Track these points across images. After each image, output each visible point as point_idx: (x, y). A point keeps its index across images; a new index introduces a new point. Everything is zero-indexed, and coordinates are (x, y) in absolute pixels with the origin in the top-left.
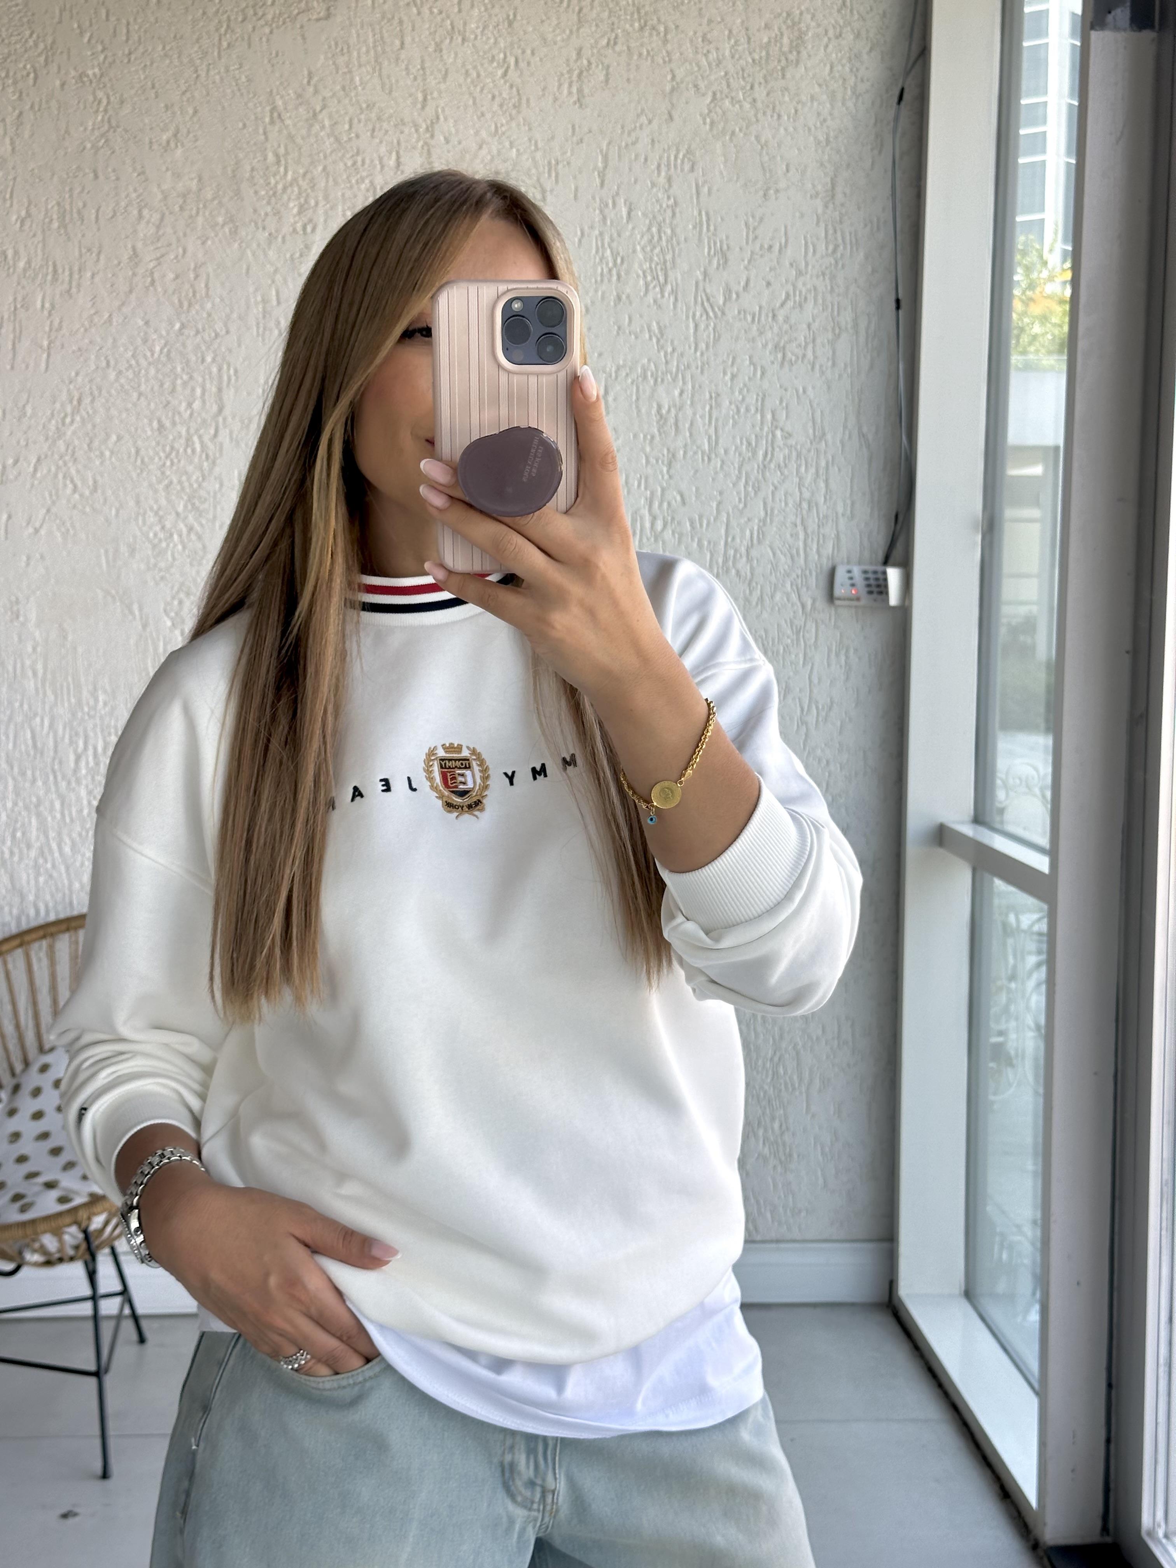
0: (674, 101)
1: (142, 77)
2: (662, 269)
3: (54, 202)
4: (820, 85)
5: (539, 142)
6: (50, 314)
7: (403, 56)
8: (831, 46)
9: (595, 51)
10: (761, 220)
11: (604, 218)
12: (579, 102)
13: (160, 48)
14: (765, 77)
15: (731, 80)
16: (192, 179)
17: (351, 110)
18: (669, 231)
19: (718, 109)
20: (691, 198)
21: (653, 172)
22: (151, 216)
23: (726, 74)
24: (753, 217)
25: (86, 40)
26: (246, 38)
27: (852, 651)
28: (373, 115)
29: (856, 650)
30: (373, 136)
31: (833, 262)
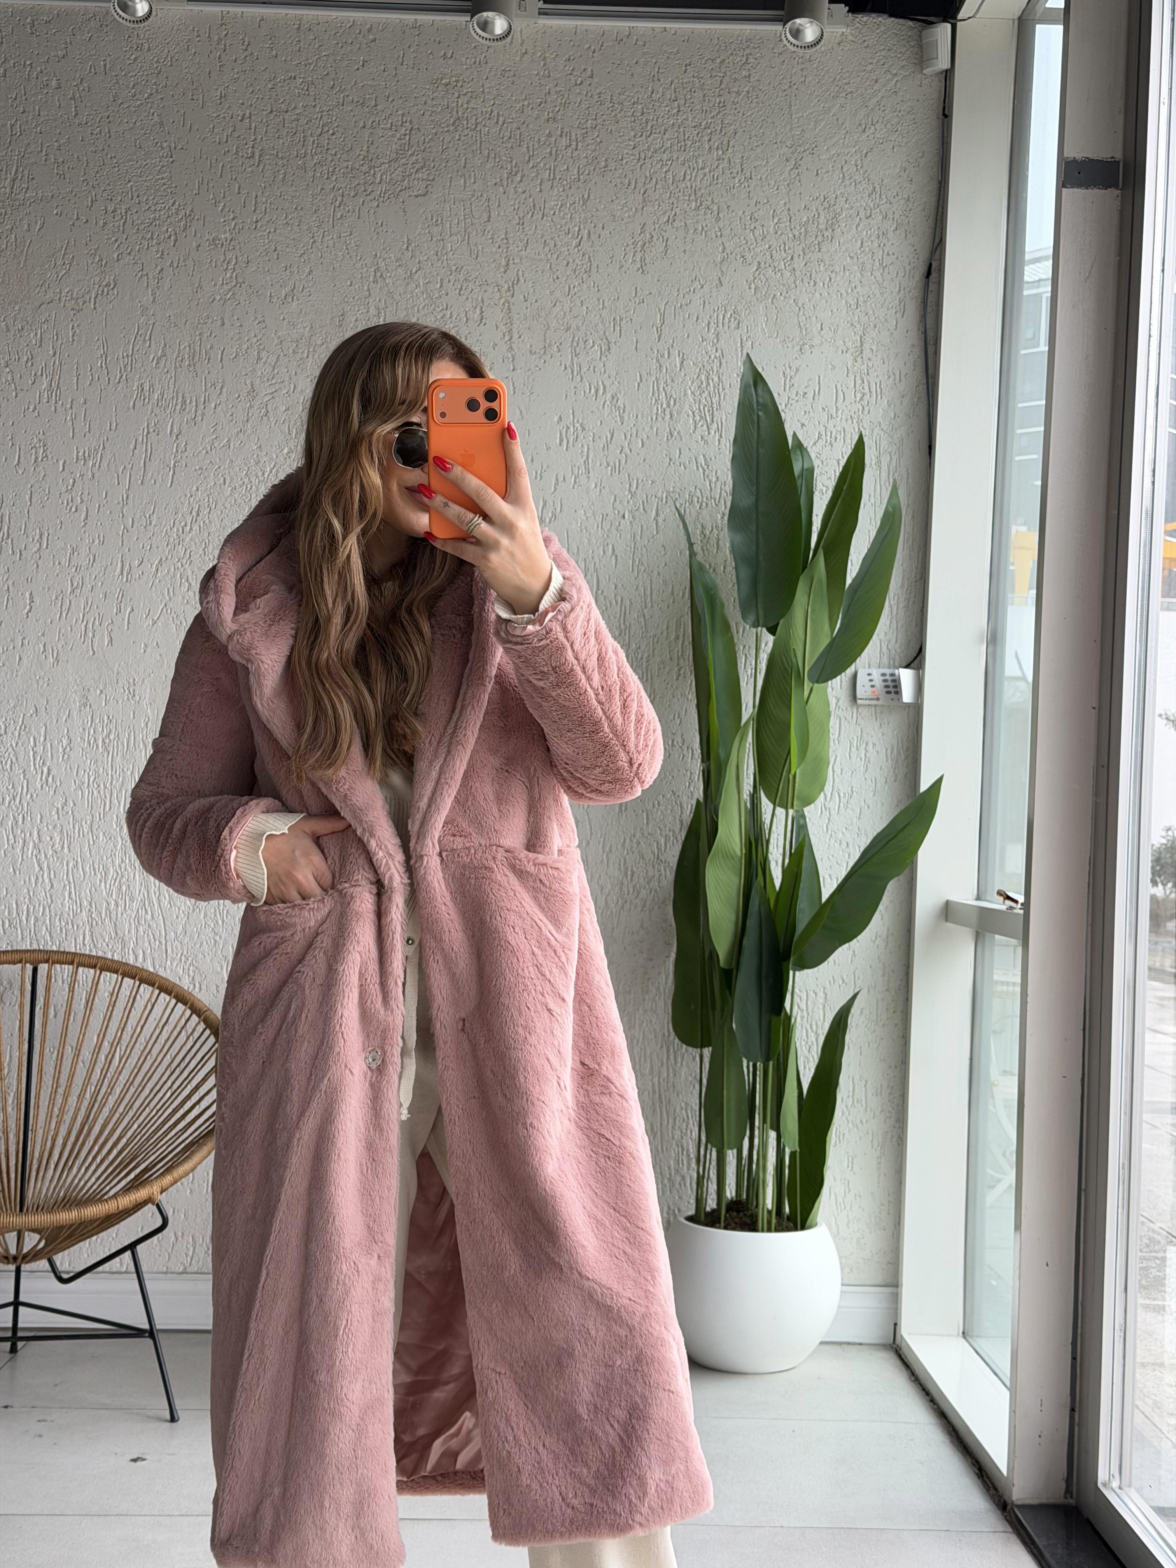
0: (724, 270)
1: (267, 241)
2: (709, 411)
3: (186, 344)
4: (852, 258)
5: (606, 301)
6: (177, 438)
7: (489, 228)
8: (861, 225)
9: (657, 226)
10: (797, 370)
11: (661, 366)
12: (642, 269)
13: (284, 217)
14: (803, 249)
15: (774, 252)
16: (305, 328)
17: (443, 271)
18: (716, 379)
19: (762, 277)
20: (736, 350)
21: (704, 328)
22: (268, 357)
23: (770, 247)
24: (790, 368)
25: (220, 209)
26: (357, 209)
27: (870, 746)
28: (462, 278)
29: (874, 745)
30: (460, 294)
31: (861, 408)
